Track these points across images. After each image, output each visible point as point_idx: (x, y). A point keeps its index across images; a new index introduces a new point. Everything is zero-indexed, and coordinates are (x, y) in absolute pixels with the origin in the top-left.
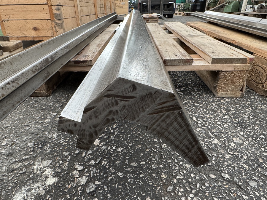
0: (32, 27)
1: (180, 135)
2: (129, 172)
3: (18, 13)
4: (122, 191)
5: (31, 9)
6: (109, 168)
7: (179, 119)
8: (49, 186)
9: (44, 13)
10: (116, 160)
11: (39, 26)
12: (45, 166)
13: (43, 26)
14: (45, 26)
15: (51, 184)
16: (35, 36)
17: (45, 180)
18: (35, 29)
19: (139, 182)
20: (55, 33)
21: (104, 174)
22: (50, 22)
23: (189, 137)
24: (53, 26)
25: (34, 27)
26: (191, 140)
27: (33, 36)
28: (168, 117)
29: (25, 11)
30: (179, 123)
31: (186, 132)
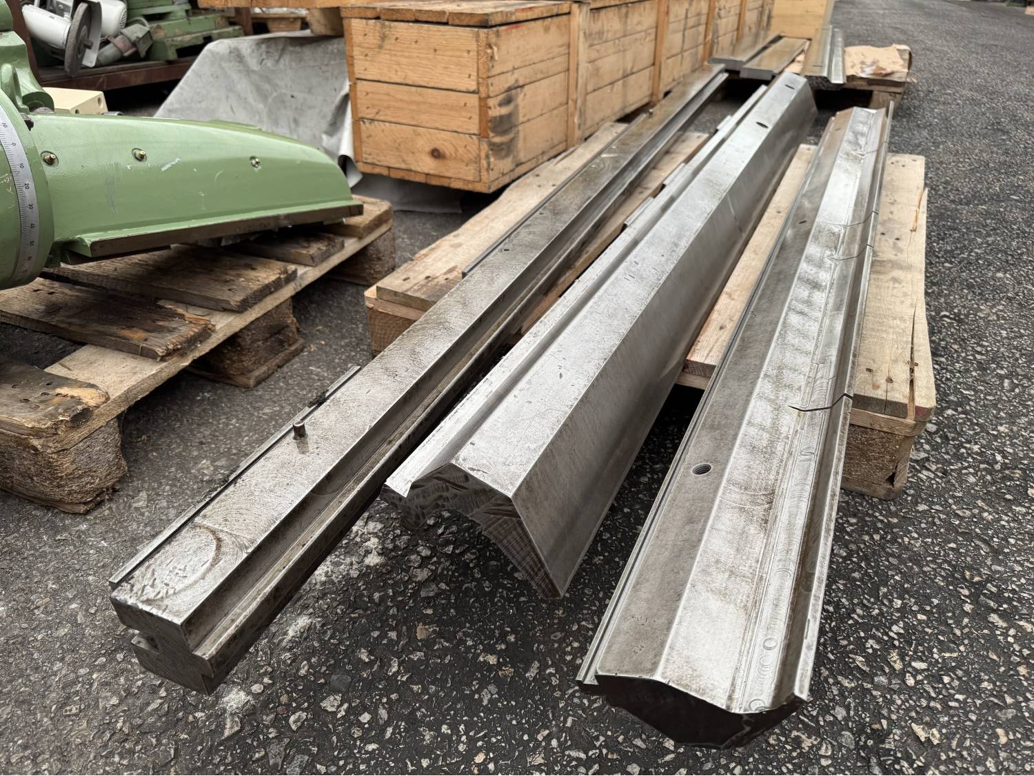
0: (428, 149)
1: (522, 549)
2: (504, 587)
3: (399, 104)
4: (476, 612)
5: (433, 101)
6: (473, 568)
7: (519, 530)
8: (368, 567)
9: (464, 114)
10: (492, 558)
11: (447, 149)
12: (371, 531)
13: (456, 150)
14: (461, 150)
15: (372, 564)
16: (432, 172)
17: (365, 556)
18: (436, 154)
19: (512, 608)
20: (484, 173)
21: (459, 576)
22: (477, 142)
23: (533, 555)
24: (483, 155)
25: (432, 147)
27: (427, 172)
28: (506, 522)
29: (418, 103)
30: (518, 533)
31: (529, 548)
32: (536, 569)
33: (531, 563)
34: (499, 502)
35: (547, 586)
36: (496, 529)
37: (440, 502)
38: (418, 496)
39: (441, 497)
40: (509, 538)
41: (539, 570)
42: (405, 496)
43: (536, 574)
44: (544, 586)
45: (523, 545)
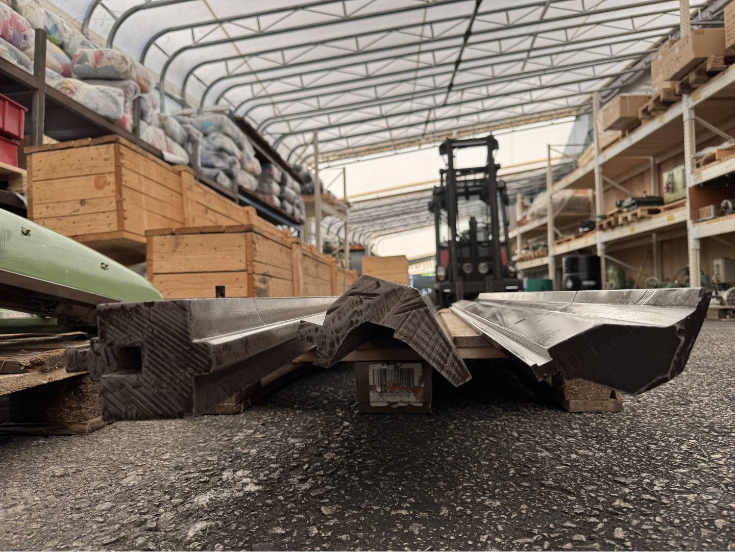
1: (430, 339)
7: (427, 319)
9: (237, 285)
23: (441, 341)
26: (444, 345)
28: (414, 316)
29: (201, 283)
30: (427, 324)
31: (437, 335)
32: (445, 355)
33: (440, 350)
34: (407, 298)
35: (456, 370)
36: (406, 327)
37: (354, 319)
38: (333, 320)
39: (355, 312)
40: (419, 331)
41: (448, 355)
42: (322, 325)
43: (446, 361)
44: (453, 372)
45: (431, 334)
